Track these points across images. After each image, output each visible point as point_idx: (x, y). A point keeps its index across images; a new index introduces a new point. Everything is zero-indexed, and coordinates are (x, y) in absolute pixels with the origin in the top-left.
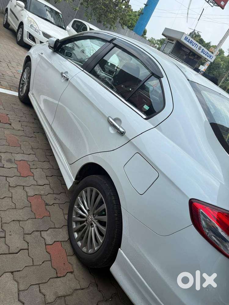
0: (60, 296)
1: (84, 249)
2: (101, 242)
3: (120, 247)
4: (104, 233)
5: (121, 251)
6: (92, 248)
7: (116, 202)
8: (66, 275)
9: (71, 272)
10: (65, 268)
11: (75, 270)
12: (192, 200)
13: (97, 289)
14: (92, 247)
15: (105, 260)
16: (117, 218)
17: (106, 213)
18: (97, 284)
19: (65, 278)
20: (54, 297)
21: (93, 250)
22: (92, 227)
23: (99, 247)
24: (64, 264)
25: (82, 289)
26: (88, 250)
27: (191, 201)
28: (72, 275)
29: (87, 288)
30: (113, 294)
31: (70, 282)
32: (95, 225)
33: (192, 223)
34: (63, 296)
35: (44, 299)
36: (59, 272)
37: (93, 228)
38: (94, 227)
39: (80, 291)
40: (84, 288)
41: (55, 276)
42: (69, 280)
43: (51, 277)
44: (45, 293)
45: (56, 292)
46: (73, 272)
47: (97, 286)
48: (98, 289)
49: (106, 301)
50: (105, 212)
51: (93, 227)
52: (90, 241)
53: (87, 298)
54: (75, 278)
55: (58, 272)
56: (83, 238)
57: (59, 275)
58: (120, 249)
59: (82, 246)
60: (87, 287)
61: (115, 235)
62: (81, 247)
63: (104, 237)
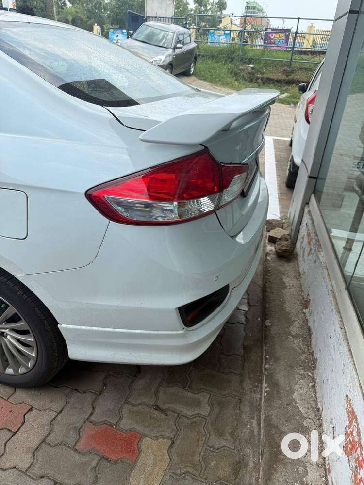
0: (36, 447)
1: (22, 370)
2: (32, 340)
3: (58, 324)
4: (27, 328)
5: (63, 326)
6: (30, 360)
7: (5, 278)
8: (24, 420)
9: (29, 410)
10: (17, 414)
11: (33, 403)
12: (88, 192)
13: (78, 394)
14: (28, 358)
15: (57, 355)
16: (24, 295)
17: (6, 304)
18: (75, 390)
19: (26, 423)
20: (30, 455)
21: (33, 360)
22: (6, 337)
23: (35, 348)
24: (11, 411)
25: (61, 411)
26: (27, 367)
27: (88, 194)
28: (34, 412)
29: (66, 405)
30: (103, 380)
31: (38, 421)
32: (7, 331)
33: (108, 220)
34: (42, 443)
35: (17, 472)
36: (12, 426)
37: (8, 337)
38: (9, 335)
39: (60, 416)
40: (62, 409)
41: (10, 434)
42: (34, 421)
43: (4, 442)
44: (13, 465)
45: (27, 448)
46: (32, 407)
47: (76, 390)
48: (80, 393)
49: (101, 394)
50: (4, 302)
51: (7, 335)
52: (19, 354)
53: (75, 413)
54: (40, 410)
55: (10, 429)
56: (7, 361)
57: (14, 430)
58: (59, 326)
59: (16, 370)
60: (65, 403)
61: (41, 316)
62: (14, 373)
63: (30, 331)
